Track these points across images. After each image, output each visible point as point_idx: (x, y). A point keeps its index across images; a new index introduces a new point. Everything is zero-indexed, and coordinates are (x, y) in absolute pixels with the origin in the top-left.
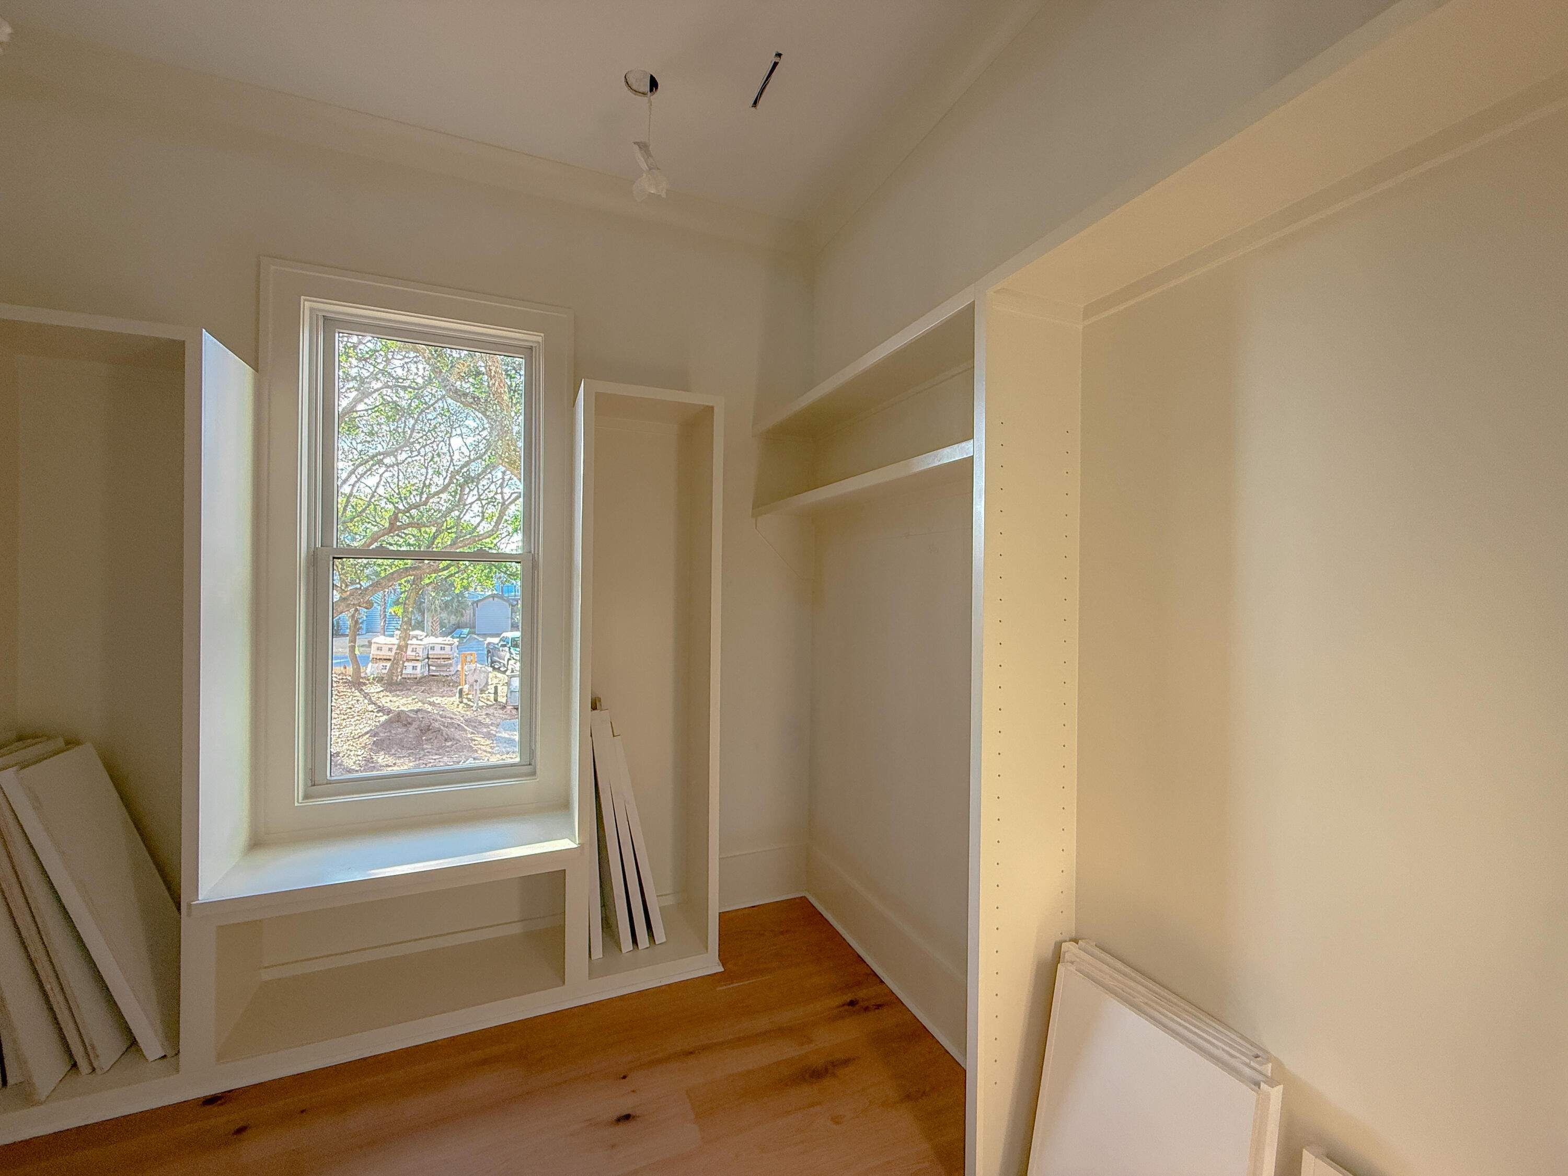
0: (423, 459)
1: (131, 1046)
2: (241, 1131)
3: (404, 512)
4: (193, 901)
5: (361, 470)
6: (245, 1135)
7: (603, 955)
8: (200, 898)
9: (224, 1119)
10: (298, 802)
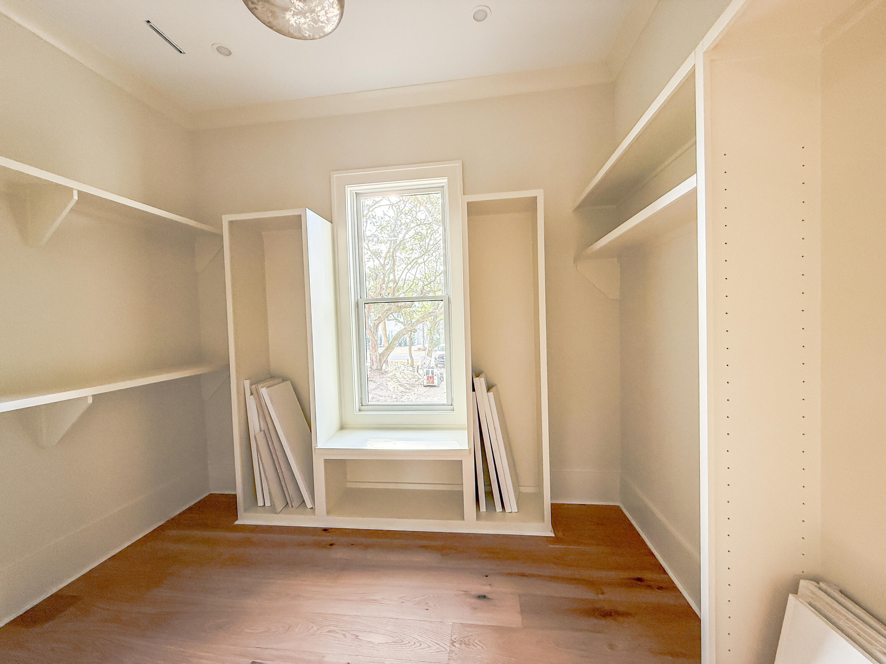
0: (435, 258)
1: (303, 502)
2: (331, 545)
3: (427, 285)
4: (315, 447)
5: (409, 267)
6: (334, 546)
7: (486, 510)
8: (318, 446)
9: (327, 538)
10: (356, 412)
